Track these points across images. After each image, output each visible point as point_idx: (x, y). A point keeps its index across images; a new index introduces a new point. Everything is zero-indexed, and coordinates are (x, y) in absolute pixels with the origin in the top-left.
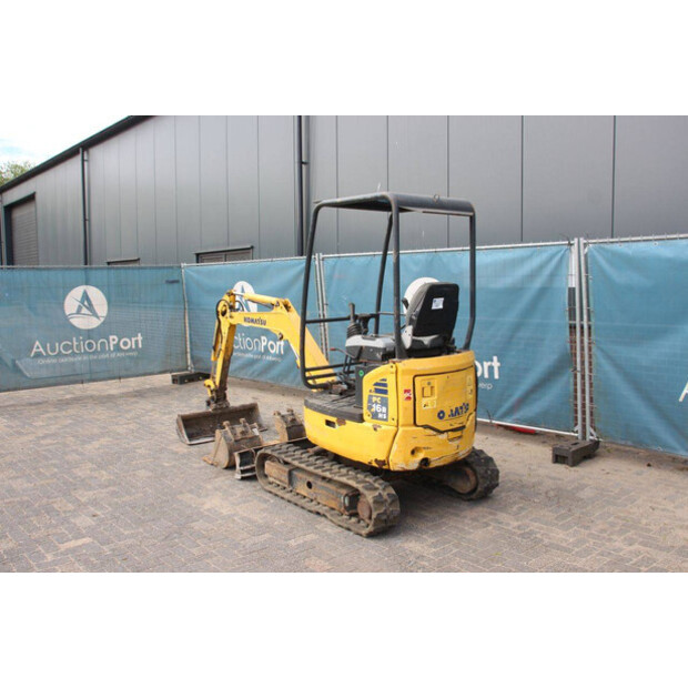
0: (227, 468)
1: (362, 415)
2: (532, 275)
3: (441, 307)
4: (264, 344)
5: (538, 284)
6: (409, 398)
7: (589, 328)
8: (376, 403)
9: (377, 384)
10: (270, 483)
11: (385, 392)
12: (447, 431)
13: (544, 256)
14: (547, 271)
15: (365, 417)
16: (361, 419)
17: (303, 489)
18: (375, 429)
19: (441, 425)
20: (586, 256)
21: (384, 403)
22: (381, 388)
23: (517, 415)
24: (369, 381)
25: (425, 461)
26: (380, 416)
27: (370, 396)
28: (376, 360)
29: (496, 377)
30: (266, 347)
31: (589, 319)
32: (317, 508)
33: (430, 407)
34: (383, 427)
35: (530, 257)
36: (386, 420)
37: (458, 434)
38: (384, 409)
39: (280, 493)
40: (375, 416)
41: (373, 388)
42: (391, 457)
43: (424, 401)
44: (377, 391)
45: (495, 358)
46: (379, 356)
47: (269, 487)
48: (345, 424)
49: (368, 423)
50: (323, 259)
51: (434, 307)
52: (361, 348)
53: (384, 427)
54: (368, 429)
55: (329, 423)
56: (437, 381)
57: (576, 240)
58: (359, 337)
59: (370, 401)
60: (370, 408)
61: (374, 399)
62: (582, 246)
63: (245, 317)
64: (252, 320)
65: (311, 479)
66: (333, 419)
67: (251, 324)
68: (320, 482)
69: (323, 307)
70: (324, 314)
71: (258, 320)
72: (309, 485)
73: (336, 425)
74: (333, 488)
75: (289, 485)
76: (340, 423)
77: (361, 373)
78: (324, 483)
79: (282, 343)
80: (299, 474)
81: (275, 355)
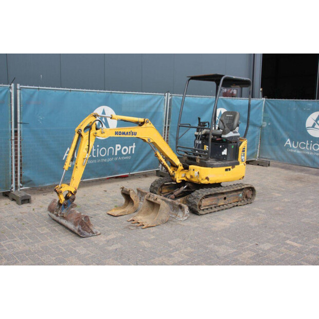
2: (152, 107)
5: (153, 110)
7: (168, 127)
11: (244, 151)
13: (156, 99)
14: (157, 105)
15: (240, 162)
17: (222, 202)
20: (170, 100)
21: (244, 155)
23: (140, 167)
24: (241, 148)
27: (241, 154)
29: (133, 152)
31: (168, 124)
35: (150, 99)
41: (241, 150)
45: (134, 144)
46: (238, 139)
48: (234, 167)
49: (241, 164)
54: (243, 166)
57: (166, 94)
59: (241, 156)
60: (241, 158)
62: (169, 96)
63: (117, 131)
64: (124, 133)
65: (225, 196)
66: (230, 167)
67: (121, 136)
68: (230, 195)
69: (16, 126)
70: (16, 132)
71: (130, 133)
72: (225, 198)
73: (231, 169)
74: (235, 193)
75: (215, 204)
76: (232, 168)
77: (233, 147)
78: (231, 194)
80: (219, 197)
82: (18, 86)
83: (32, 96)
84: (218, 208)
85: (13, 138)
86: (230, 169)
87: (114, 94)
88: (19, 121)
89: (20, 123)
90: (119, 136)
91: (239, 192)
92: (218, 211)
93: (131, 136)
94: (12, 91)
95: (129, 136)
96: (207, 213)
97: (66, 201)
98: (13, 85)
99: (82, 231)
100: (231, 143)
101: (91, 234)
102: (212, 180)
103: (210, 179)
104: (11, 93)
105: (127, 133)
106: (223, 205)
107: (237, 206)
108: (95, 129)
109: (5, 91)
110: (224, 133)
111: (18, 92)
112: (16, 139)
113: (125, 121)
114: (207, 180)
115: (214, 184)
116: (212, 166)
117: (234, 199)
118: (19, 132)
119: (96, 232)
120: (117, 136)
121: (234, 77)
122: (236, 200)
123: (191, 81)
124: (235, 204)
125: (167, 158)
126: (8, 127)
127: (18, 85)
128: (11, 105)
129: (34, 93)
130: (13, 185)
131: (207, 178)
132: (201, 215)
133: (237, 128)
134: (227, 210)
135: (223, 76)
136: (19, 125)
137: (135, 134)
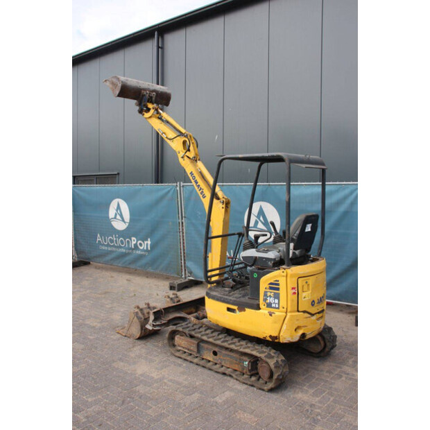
0: (139, 339)
1: (259, 305)
2: (339, 203)
3: (310, 230)
4: (134, 243)
6: (294, 293)
8: (270, 296)
9: (271, 284)
10: (179, 351)
11: (278, 289)
12: (316, 314)
13: (347, 191)
15: (261, 306)
16: (258, 308)
17: (210, 357)
18: (271, 315)
19: (313, 310)
21: (277, 296)
22: (274, 286)
24: (264, 282)
25: (303, 335)
26: (273, 305)
27: (265, 293)
28: (269, 267)
30: (136, 245)
32: (222, 370)
33: (307, 299)
34: (277, 313)
36: (278, 308)
37: (321, 315)
38: (276, 301)
39: (189, 358)
40: (269, 305)
41: (268, 287)
42: (281, 334)
43: (304, 294)
44: (271, 288)
46: (270, 264)
47: (178, 354)
48: (245, 310)
49: (264, 310)
50: (183, 186)
51: (306, 231)
52: (256, 257)
54: (265, 314)
55: (229, 309)
56: (311, 280)
58: (254, 250)
59: (265, 294)
60: (265, 300)
61: (269, 294)
65: (216, 349)
66: (236, 308)
68: (225, 352)
69: (182, 219)
70: (182, 223)
72: (215, 353)
73: (237, 311)
74: (237, 356)
75: (197, 353)
76: (240, 310)
77: (256, 275)
78: (227, 353)
79: (149, 242)
80: (206, 346)
81: (143, 250)
82: (182, 184)
84: (202, 363)
87: (273, 187)
89: (185, 217)
98: (178, 183)
104: (177, 190)
109: (173, 189)
111: (182, 188)
117: (231, 363)
118: (184, 225)
128: (178, 201)
130: (183, 273)
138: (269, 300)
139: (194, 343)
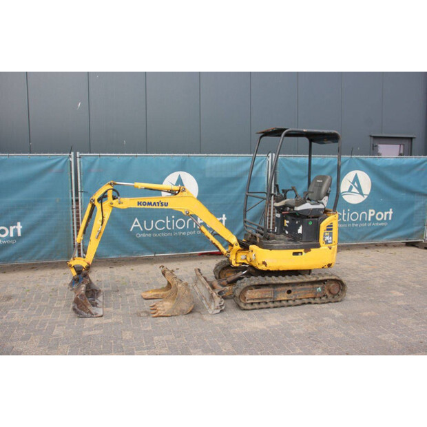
0: (191, 312)
1: (319, 244)
8: (327, 236)
9: (328, 226)
11: (331, 229)
15: (321, 244)
17: (284, 296)
18: (330, 249)
21: (331, 235)
22: (329, 228)
24: (323, 226)
26: (329, 242)
27: (325, 233)
32: (298, 302)
38: (331, 238)
41: (325, 229)
44: (327, 230)
45: (224, 215)
46: (322, 212)
48: (310, 251)
49: (324, 247)
53: (333, 247)
54: (326, 250)
55: (295, 254)
59: (324, 236)
60: (324, 239)
63: (140, 201)
64: (150, 204)
65: (290, 288)
66: (302, 251)
67: (146, 207)
68: (298, 288)
69: (77, 195)
70: (77, 201)
71: (158, 203)
72: (289, 292)
73: (304, 253)
74: (309, 286)
75: (271, 298)
76: (306, 251)
77: (310, 223)
78: (302, 287)
79: (19, 227)
80: (280, 289)
81: (8, 238)
83: (92, 164)
84: (278, 304)
85: (74, 206)
86: (301, 253)
87: (192, 158)
88: (79, 190)
89: (81, 192)
90: (143, 207)
91: (317, 285)
92: (274, 307)
93: (160, 207)
94: (72, 159)
95: (157, 207)
96: (255, 309)
97: (78, 276)
98: (72, 153)
99: (78, 310)
100: (308, 217)
101: (90, 315)
102: (272, 266)
103: (268, 265)
104: (71, 162)
105: (155, 203)
106: (287, 301)
107: (310, 303)
108: (112, 199)
109: (65, 160)
110: (299, 204)
111: (78, 159)
112: (77, 208)
113: (151, 189)
114: (264, 266)
115: (275, 271)
116: (271, 248)
117: (305, 294)
118: (80, 200)
119: (96, 314)
120: (140, 206)
121: (304, 130)
122: (310, 295)
123: (263, 138)
124: (306, 301)
125: (216, 235)
126: (69, 196)
127: (78, 153)
128: (71, 174)
129: (96, 160)
131: (264, 263)
132: (245, 310)
133: (326, 198)
134: (290, 308)
135: (285, 129)
136: (79, 193)
137: (166, 204)
138: (327, 238)
139: (269, 291)
